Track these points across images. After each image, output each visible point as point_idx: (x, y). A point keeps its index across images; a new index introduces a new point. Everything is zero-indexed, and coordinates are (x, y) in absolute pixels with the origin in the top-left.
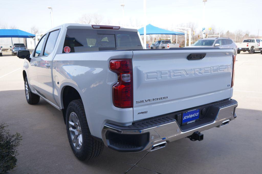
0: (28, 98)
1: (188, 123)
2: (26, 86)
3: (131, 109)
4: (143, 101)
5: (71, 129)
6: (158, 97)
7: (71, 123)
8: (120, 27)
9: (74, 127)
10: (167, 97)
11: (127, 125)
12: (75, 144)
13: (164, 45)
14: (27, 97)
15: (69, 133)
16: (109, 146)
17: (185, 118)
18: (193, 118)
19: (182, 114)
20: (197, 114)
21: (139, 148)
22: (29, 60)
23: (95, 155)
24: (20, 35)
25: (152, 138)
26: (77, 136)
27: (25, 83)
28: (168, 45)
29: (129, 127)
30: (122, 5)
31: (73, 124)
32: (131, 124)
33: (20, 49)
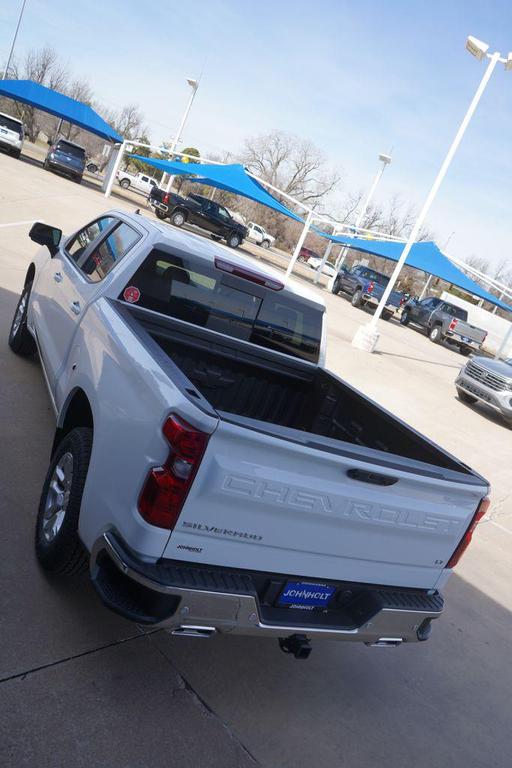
0: (15, 333)
1: (293, 606)
2: (24, 302)
3: (168, 532)
4: (200, 526)
5: (55, 485)
6: (239, 531)
7: (60, 473)
8: (283, 286)
9: (61, 485)
10: (261, 538)
11: (146, 560)
12: (46, 522)
13: (445, 317)
14: (12, 329)
15: (47, 488)
16: (92, 582)
17: (289, 593)
18: (309, 601)
19: (286, 582)
20: (324, 596)
21: (147, 619)
22: (54, 252)
23: (74, 571)
24: (85, 122)
25: (184, 609)
26: (58, 509)
27: (24, 293)
28: (455, 321)
29: (146, 565)
30: (382, 158)
31: (62, 476)
32: (155, 561)
33: (69, 159)
